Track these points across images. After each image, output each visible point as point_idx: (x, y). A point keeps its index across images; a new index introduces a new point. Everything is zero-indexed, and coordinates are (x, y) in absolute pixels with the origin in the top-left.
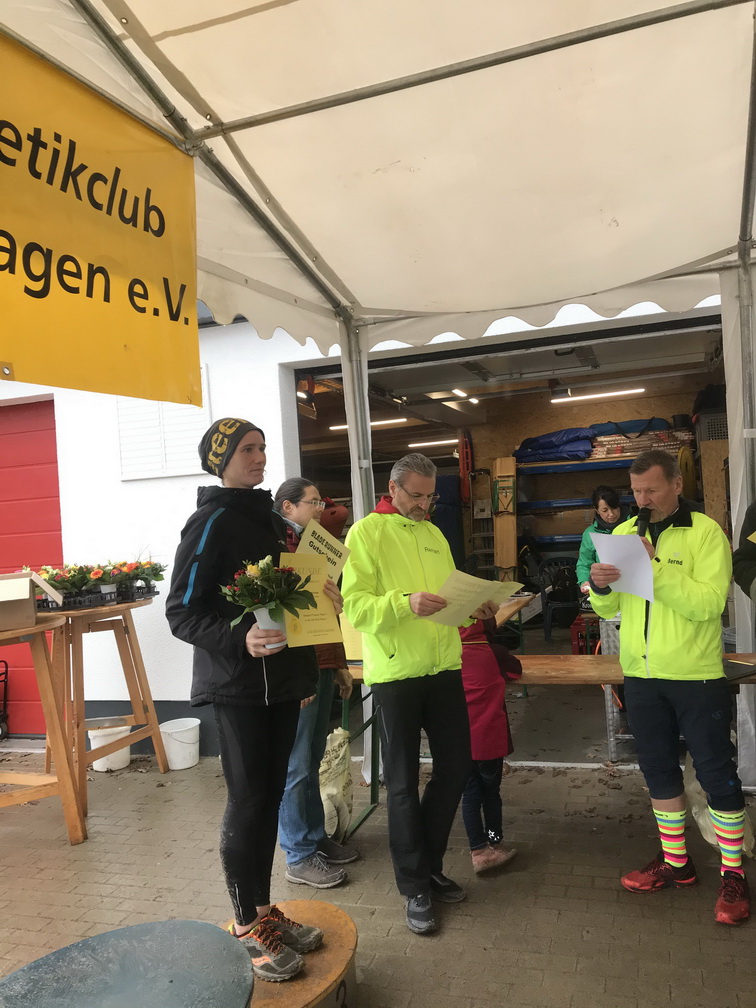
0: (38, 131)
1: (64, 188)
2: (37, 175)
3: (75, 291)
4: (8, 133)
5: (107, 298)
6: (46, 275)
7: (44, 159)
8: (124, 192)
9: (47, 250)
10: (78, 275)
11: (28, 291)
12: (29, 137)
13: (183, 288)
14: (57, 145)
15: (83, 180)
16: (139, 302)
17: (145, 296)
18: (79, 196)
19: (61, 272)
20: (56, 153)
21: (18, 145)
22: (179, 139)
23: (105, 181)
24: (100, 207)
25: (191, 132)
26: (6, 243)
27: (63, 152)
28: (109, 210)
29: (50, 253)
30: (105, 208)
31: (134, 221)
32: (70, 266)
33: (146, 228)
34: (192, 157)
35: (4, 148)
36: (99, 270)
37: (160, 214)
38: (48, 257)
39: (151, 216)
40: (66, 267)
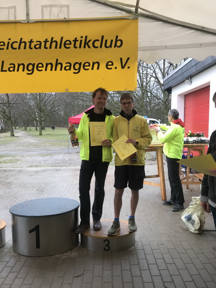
0: (76, 38)
1: (85, 47)
2: (76, 48)
3: (88, 69)
4: (68, 42)
5: (98, 69)
6: (80, 68)
7: (78, 44)
8: (106, 41)
10: (89, 65)
11: (74, 73)
12: (73, 41)
13: (128, 59)
14: (81, 39)
15: (90, 44)
16: (109, 67)
17: (112, 65)
18: (89, 47)
19: (84, 66)
20: (81, 41)
21: (70, 44)
22: (130, 16)
23: (98, 40)
24: (97, 47)
25: (134, 13)
26: (69, 65)
27: (83, 39)
28: (101, 47)
29: (81, 63)
30: (99, 47)
31: (111, 46)
32: (87, 64)
33: (115, 47)
34: (137, 19)
35: (67, 46)
36: (96, 63)
37: (121, 41)
38: (80, 64)
39: (118, 43)
40: (86, 65)
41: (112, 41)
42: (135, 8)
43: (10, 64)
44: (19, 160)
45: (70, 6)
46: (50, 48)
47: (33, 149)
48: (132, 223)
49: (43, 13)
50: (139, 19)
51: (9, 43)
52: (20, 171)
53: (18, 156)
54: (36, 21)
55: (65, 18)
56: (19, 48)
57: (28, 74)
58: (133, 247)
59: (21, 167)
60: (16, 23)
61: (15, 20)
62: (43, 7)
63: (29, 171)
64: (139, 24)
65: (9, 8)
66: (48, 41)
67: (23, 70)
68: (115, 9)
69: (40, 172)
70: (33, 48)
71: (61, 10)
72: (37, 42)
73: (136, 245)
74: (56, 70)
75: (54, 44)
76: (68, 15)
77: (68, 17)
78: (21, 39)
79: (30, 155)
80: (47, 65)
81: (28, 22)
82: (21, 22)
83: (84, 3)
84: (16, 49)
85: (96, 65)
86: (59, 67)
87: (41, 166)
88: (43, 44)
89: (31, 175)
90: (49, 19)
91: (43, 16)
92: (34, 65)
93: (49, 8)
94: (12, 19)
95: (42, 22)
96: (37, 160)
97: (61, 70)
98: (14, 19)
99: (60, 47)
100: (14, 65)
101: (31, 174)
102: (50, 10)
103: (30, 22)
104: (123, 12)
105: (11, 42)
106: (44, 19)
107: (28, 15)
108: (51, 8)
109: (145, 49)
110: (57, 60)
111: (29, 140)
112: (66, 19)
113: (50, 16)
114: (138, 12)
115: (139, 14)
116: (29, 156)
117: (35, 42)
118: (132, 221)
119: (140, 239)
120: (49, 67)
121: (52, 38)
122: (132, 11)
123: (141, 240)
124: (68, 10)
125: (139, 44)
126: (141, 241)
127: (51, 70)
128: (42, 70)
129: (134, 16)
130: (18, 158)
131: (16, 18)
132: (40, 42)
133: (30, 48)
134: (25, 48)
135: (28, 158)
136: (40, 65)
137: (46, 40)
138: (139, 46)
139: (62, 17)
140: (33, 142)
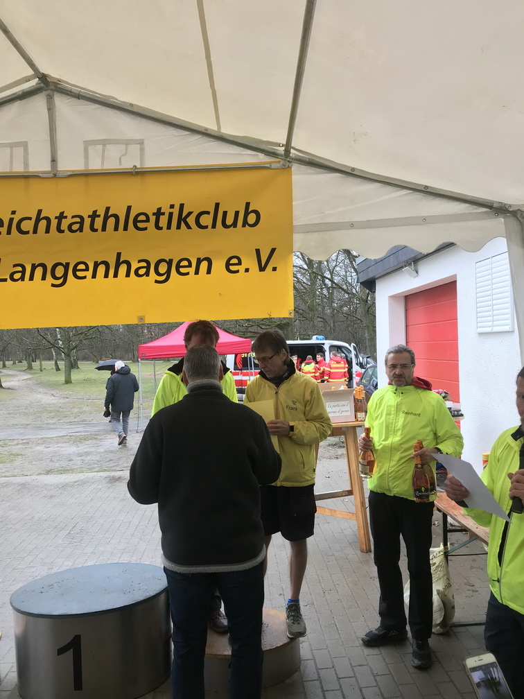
0: (159, 209)
1: (179, 227)
2: (161, 228)
3: (188, 274)
4: (142, 218)
5: (209, 272)
6: (168, 272)
7: (163, 221)
8: (225, 213)
9: (169, 260)
10: (190, 265)
11: (157, 282)
12: (154, 214)
13: (273, 250)
14: (171, 210)
15: (191, 220)
16: (232, 268)
17: (240, 263)
18: (189, 227)
19: (178, 267)
20: (171, 214)
21: (148, 220)
22: (275, 162)
23: (208, 213)
24: (206, 227)
25: (282, 155)
26: (145, 264)
27: (176, 211)
28: (214, 226)
29: (171, 261)
30: (210, 226)
31: (235, 224)
32: (185, 263)
33: (244, 226)
34: (289, 167)
35: (140, 225)
36: (205, 259)
37: (257, 213)
38: (170, 263)
39: (249, 217)
40: (181, 265)
41: (237, 213)
42: (283, 148)
43: (15, 266)
44: (18, 455)
45: (146, 142)
46: (104, 229)
47: (50, 421)
48: (293, 616)
49: (86, 157)
50: (293, 168)
51: (11, 220)
52: (24, 486)
53: (16, 442)
54: (71, 173)
55: (135, 167)
56: (35, 231)
57: (53, 285)
58: (296, 676)
59: (25, 473)
60: (27, 177)
61: (25, 172)
62: (87, 144)
63: (46, 485)
64: (293, 177)
65: (12, 146)
66: (99, 216)
67: (44, 278)
68: (242, 148)
69: (72, 486)
70: (66, 231)
71: (126, 150)
72: (73, 217)
73: (302, 670)
74: (116, 275)
75: (111, 221)
76: (142, 160)
77: (141, 164)
78: (40, 212)
79: (44, 441)
80: (96, 265)
81: (55, 176)
82: (40, 175)
83: (175, 136)
84: (27, 233)
85: (204, 265)
86: (123, 269)
87: (71, 471)
88: (87, 222)
89: (51, 497)
90: (100, 168)
91: (87, 163)
92: (66, 266)
93: (100, 147)
94: (18, 168)
95: (86, 175)
96: (64, 453)
97: (128, 275)
98: (25, 168)
99: (126, 228)
100: (23, 267)
101: (51, 493)
102: (103, 151)
103: (61, 175)
104: (260, 154)
105: (17, 218)
106: (90, 168)
107: (54, 160)
108: (104, 146)
109: (309, 229)
110: (119, 255)
111: (39, 396)
112: (138, 168)
113: (103, 163)
114: (291, 155)
115: (292, 159)
116: (41, 441)
117: (70, 217)
118: (294, 611)
119: (312, 653)
120: (101, 269)
121: (108, 209)
122: (278, 152)
123: (314, 657)
124: (142, 150)
125: (294, 218)
126: (314, 659)
127: (106, 276)
128: (85, 277)
129: (282, 162)
130: (15, 450)
131: (28, 168)
132: (81, 218)
133: (59, 230)
134: (47, 231)
135: (40, 448)
136: (82, 267)
137: (95, 212)
138: (295, 223)
139: (128, 164)
140: (50, 404)
